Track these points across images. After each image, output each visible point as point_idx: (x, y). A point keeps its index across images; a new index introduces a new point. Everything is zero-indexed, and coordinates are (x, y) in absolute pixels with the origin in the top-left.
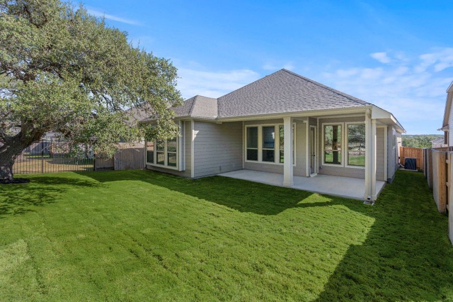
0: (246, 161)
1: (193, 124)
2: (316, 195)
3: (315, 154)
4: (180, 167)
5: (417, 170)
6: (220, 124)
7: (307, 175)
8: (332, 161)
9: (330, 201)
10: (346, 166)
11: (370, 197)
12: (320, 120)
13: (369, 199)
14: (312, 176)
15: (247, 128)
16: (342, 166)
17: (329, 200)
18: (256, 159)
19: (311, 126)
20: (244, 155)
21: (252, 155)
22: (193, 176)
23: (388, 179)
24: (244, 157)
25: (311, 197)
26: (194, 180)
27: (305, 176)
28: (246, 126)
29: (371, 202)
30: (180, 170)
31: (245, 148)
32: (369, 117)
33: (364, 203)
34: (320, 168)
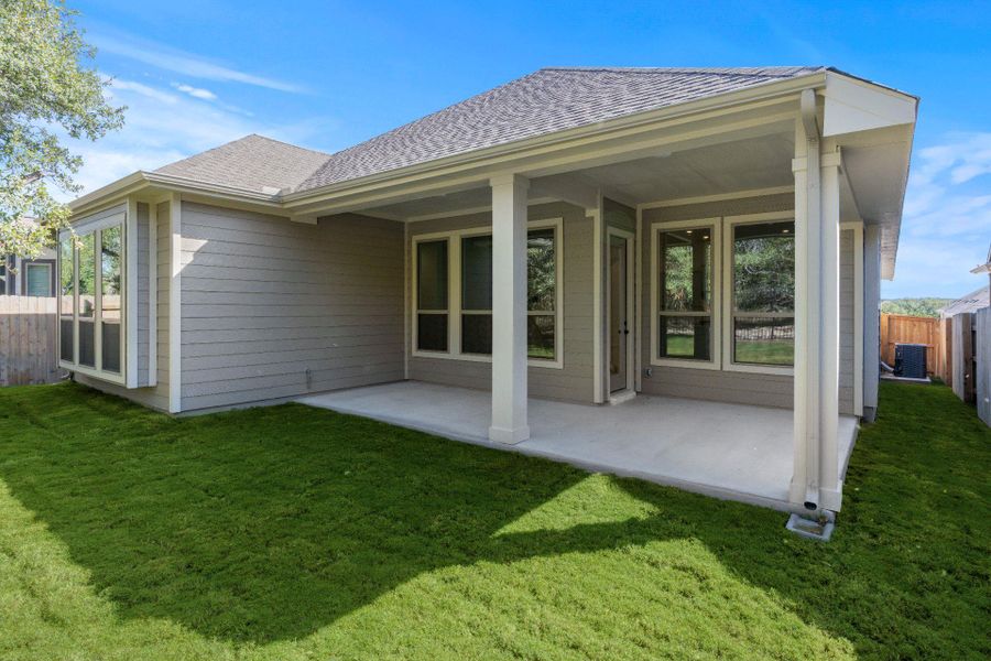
0: (416, 353)
1: (176, 213)
2: (598, 484)
3: (630, 327)
4: (129, 377)
5: (928, 380)
6: (309, 226)
7: (598, 398)
8: (691, 352)
9: (643, 517)
10: (728, 367)
11: (814, 499)
12: (645, 212)
13: (810, 505)
14: (614, 400)
15: (420, 245)
16: (715, 366)
17: (640, 510)
18: (444, 347)
19: (612, 230)
20: (410, 334)
21: (433, 334)
22: (175, 406)
23: (865, 408)
24: (410, 343)
25: (569, 495)
26: (180, 424)
27: (591, 403)
28: (416, 238)
29: (821, 521)
30: (132, 384)
31: (413, 312)
32: (810, 139)
33: (790, 526)
34: (645, 374)
